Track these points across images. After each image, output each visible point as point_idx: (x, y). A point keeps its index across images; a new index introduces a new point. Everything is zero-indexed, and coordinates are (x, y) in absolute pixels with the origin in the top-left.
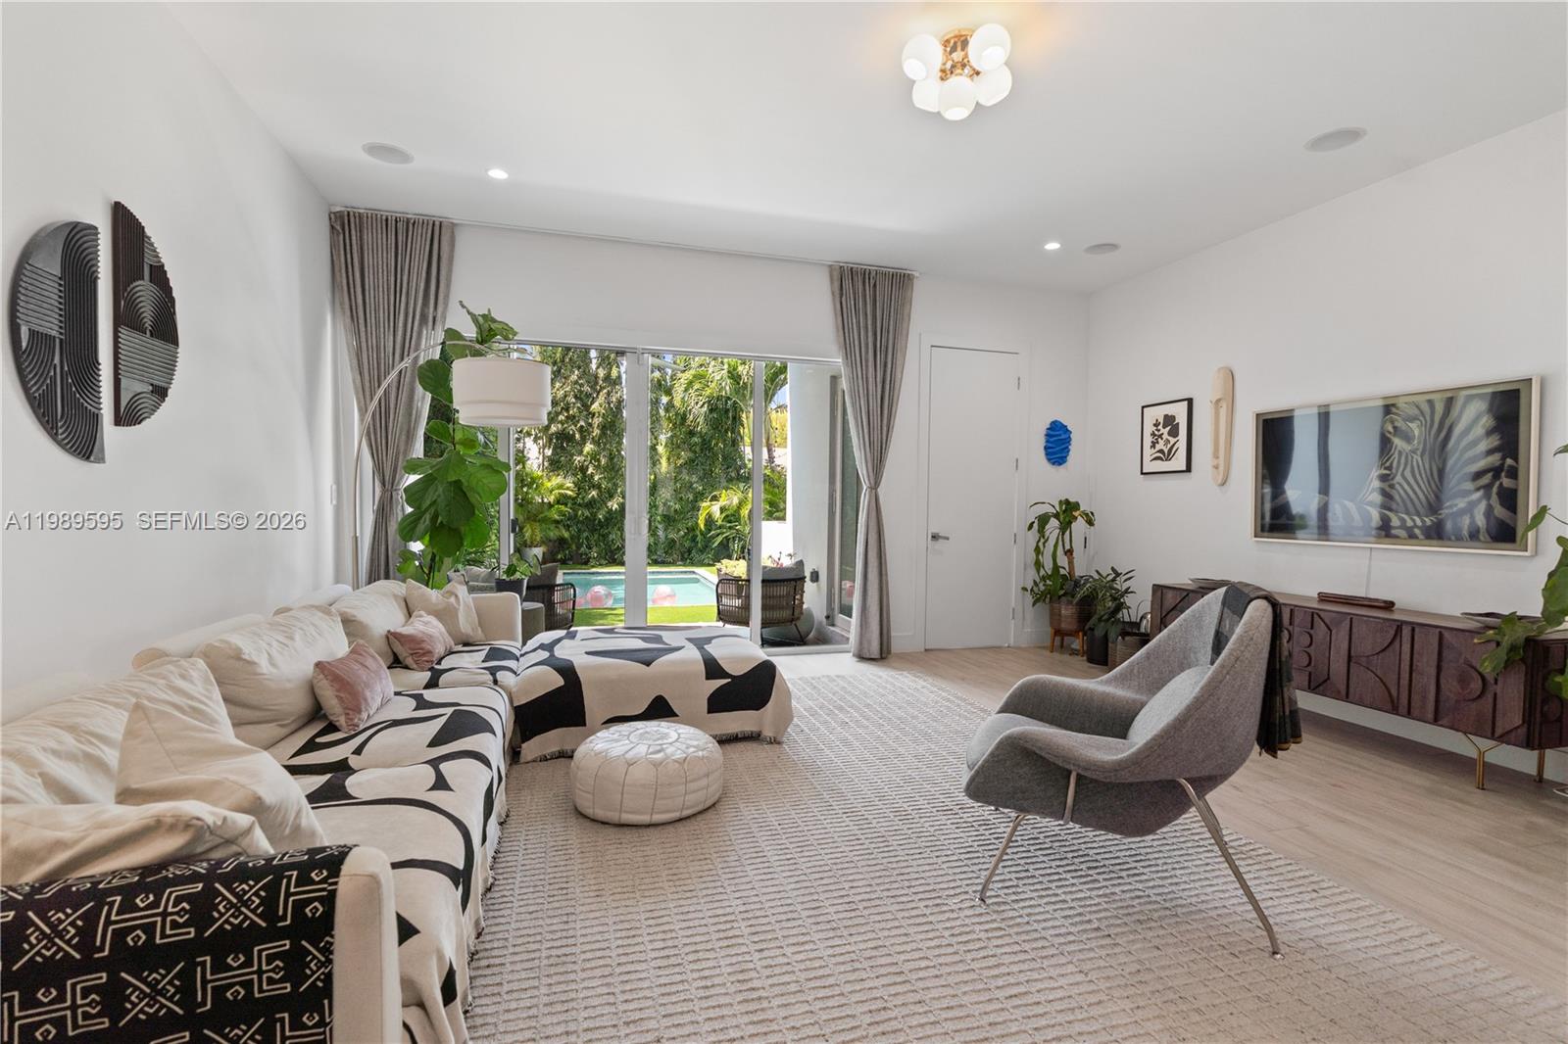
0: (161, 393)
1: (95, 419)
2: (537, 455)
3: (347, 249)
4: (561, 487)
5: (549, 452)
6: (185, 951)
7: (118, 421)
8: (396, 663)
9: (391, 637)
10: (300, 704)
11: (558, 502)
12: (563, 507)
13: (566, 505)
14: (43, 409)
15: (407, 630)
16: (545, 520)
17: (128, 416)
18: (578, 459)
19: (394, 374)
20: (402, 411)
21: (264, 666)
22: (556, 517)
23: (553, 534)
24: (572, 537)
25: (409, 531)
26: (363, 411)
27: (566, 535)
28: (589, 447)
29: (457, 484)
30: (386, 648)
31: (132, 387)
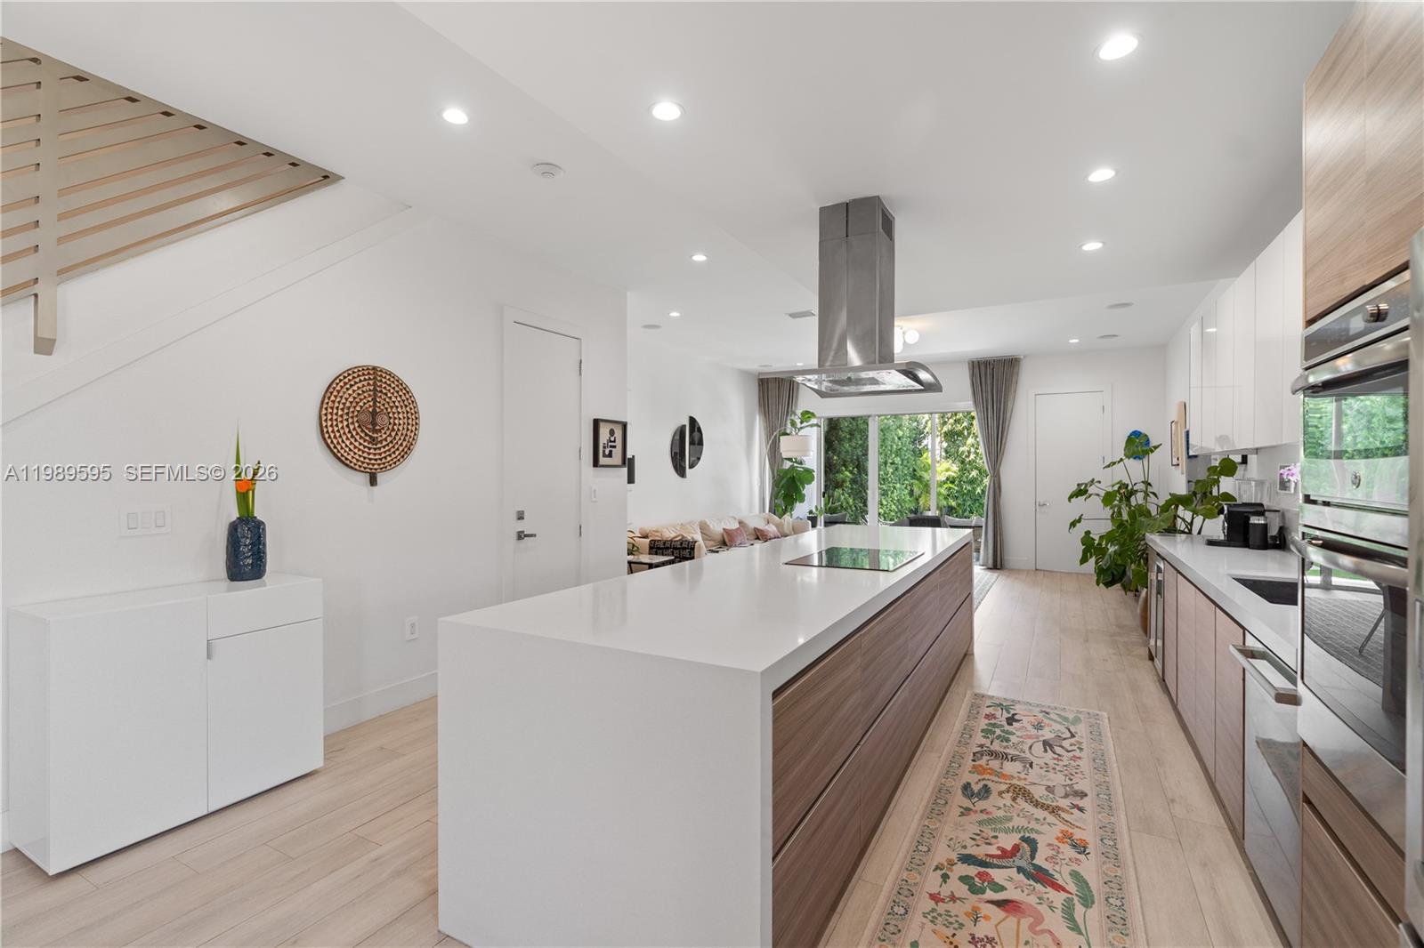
0: (699, 459)
1: (685, 468)
2: (939, 446)
3: (763, 393)
4: (948, 470)
5: (945, 445)
6: (679, 549)
7: (690, 468)
8: (758, 538)
9: (756, 530)
10: (720, 538)
11: (948, 479)
12: (951, 485)
13: (952, 482)
14: (675, 467)
17: (691, 466)
18: (962, 449)
19: (772, 438)
20: (778, 449)
21: (711, 526)
22: (945, 490)
25: (776, 496)
26: (767, 450)
27: (954, 504)
28: (970, 441)
29: (793, 478)
30: (753, 533)
31: (692, 459)
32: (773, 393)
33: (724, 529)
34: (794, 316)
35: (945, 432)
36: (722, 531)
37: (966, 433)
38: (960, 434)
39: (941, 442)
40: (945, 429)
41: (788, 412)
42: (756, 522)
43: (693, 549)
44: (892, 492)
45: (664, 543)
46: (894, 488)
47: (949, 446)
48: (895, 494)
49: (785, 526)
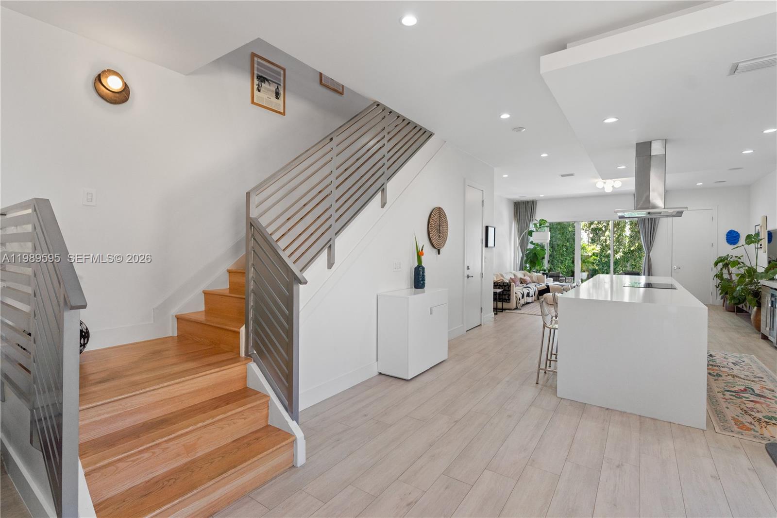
2: (587, 237)
3: (517, 209)
4: (593, 249)
5: (591, 236)
8: (521, 283)
9: (521, 278)
11: (594, 254)
12: (595, 258)
13: (597, 256)
15: (524, 278)
16: (588, 262)
18: (602, 238)
19: (524, 233)
20: (526, 239)
22: (592, 261)
23: (591, 267)
24: (600, 269)
25: (526, 263)
26: (519, 239)
27: (597, 268)
28: (607, 233)
29: (535, 253)
32: (522, 210)
33: (510, 278)
34: (563, 176)
35: (592, 229)
36: (509, 279)
37: (604, 229)
38: (600, 229)
39: (589, 234)
40: (592, 227)
41: (530, 220)
42: (520, 275)
43: (510, 286)
44: (565, 262)
45: (504, 283)
46: (566, 259)
47: (594, 236)
48: (566, 263)
49: (534, 278)
